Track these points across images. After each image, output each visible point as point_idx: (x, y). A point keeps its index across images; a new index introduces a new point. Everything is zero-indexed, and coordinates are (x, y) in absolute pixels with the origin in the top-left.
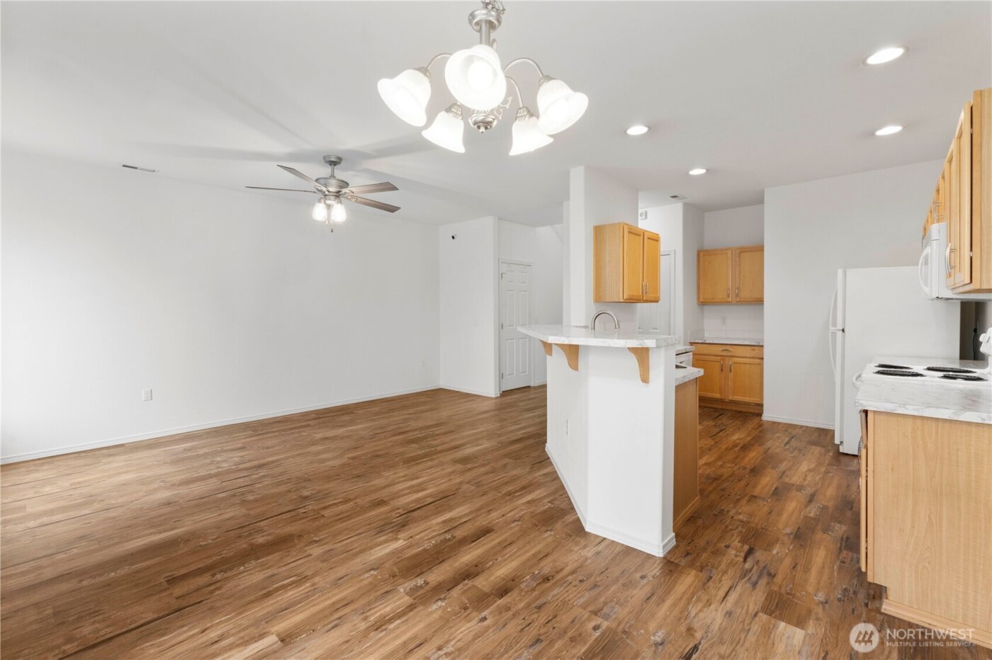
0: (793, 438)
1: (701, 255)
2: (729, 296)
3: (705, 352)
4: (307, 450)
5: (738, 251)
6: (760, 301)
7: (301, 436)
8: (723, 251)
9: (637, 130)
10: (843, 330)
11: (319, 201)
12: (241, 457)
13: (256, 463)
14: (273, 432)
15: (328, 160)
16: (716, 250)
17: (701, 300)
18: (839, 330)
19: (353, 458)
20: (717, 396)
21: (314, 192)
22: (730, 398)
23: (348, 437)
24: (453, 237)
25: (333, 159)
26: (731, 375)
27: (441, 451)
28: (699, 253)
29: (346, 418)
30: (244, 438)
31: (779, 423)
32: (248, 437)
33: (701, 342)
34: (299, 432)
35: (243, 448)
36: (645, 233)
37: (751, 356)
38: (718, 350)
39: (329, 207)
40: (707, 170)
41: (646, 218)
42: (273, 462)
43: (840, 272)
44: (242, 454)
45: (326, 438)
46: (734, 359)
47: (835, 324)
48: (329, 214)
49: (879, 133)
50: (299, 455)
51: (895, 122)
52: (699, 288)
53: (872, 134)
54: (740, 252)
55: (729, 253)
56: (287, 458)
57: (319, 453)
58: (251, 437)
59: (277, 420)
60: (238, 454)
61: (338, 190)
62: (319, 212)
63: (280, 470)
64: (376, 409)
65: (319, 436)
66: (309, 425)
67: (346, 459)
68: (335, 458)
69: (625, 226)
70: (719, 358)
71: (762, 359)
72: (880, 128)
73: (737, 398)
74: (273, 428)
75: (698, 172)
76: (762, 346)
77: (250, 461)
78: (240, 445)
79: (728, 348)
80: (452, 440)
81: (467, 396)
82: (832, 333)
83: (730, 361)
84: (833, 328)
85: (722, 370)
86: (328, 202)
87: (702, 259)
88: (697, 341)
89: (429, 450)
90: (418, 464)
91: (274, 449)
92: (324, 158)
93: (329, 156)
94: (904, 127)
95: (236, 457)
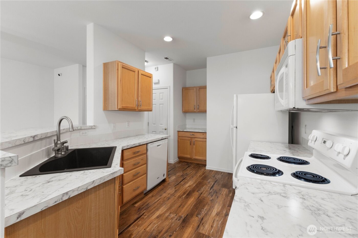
0: (216, 182)
1: (184, 90)
2: (195, 109)
3: (184, 136)
5: (198, 88)
6: (205, 112)
8: (192, 88)
10: (237, 128)
16: (190, 87)
17: (184, 111)
18: (235, 127)
20: (189, 156)
22: (194, 158)
26: (194, 146)
28: (183, 88)
31: (213, 171)
33: (182, 130)
36: (139, 71)
37: (203, 137)
38: (188, 135)
41: (158, 70)
43: (235, 96)
46: (196, 139)
47: (233, 124)
52: (183, 105)
55: (195, 89)
69: (119, 63)
70: (190, 138)
71: (206, 139)
73: (197, 157)
76: (206, 133)
79: (193, 133)
82: (232, 128)
83: (194, 140)
84: (232, 126)
85: (191, 144)
87: (184, 92)
88: (180, 130)
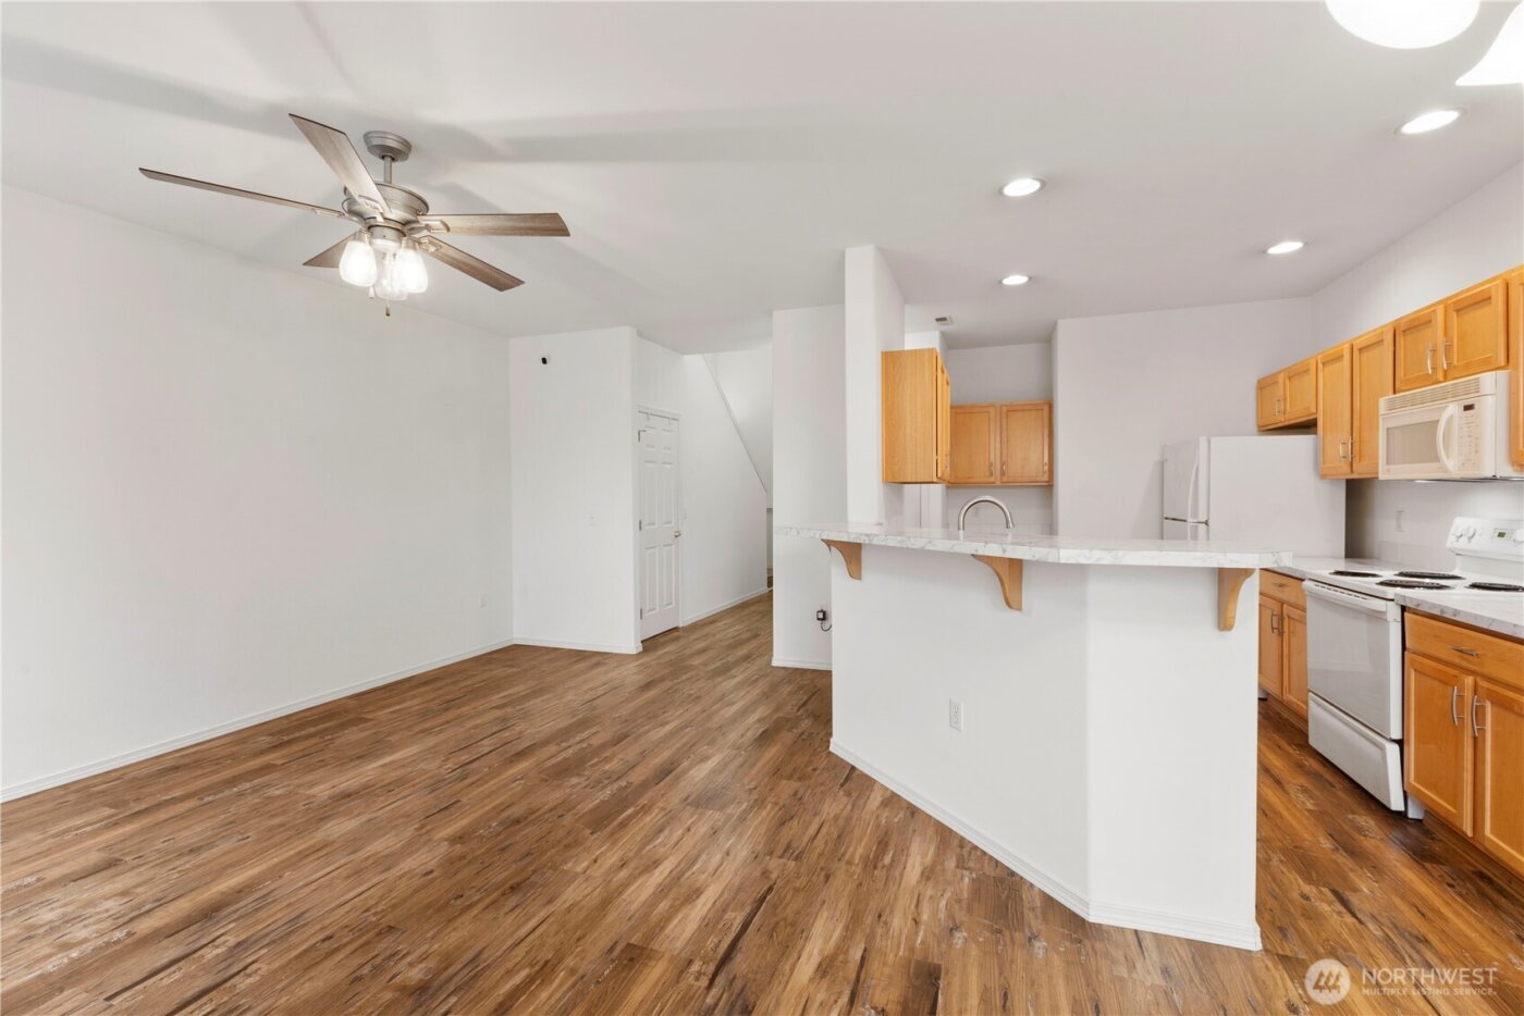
4: (319, 836)
5: (1005, 409)
7: (270, 799)
9: (1021, 187)
10: (1206, 523)
11: (356, 237)
12: (124, 893)
13: (183, 906)
14: (174, 801)
15: (376, 142)
16: (973, 407)
19: (459, 838)
21: (341, 214)
23: (401, 782)
24: (544, 361)
25: (391, 143)
27: (645, 786)
29: (354, 735)
30: (94, 833)
32: (107, 827)
34: (254, 790)
35: (110, 865)
39: (381, 256)
40: (1030, 279)
42: (240, 892)
43: (1203, 440)
44: (120, 883)
45: (347, 796)
48: (381, 275)
49: (1273, 251)
50: (303, 856)
51: (1294, 238)
53: (1265, 252)
54: (1008, 411)
56: (276, 872)
57: (354, 842)
58: (116, 824)
59: (168, 763)
60: (108, 888)
61: (409, 217)
62: (358, 264)
63: (277, 915)
64: (414, 703)
65: (322, 791)
66: (267, 769)
67: (444, 848)
68: (410, 848)
72: (1273, 244)
74: (168, 789)
75: (1015, 280)
77: (160, 902)
78: (94, 857)
80: (643, 755)
81: (579, 655)
86: (379, 242)
89: (616, 786)
90: (623, 825)
91: (215, 851)
92: (367, 137)
93: (383, 134)
94: (1306, 244)
95: (107, 898)
